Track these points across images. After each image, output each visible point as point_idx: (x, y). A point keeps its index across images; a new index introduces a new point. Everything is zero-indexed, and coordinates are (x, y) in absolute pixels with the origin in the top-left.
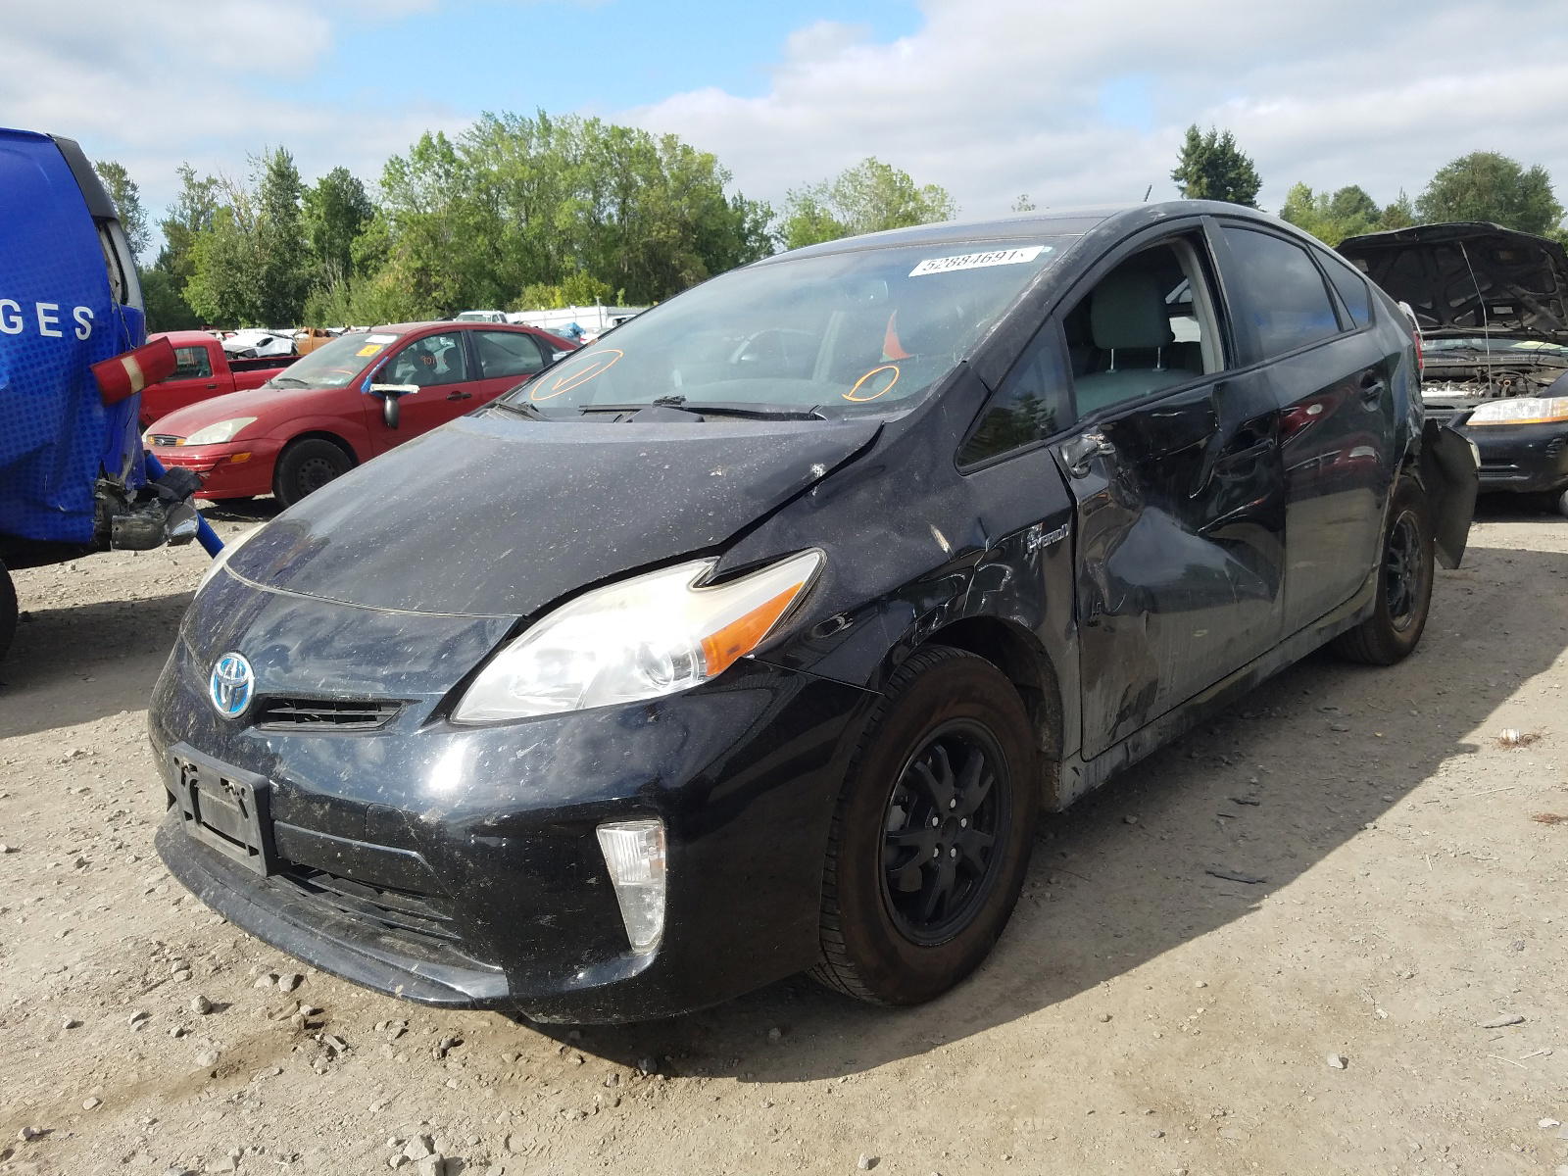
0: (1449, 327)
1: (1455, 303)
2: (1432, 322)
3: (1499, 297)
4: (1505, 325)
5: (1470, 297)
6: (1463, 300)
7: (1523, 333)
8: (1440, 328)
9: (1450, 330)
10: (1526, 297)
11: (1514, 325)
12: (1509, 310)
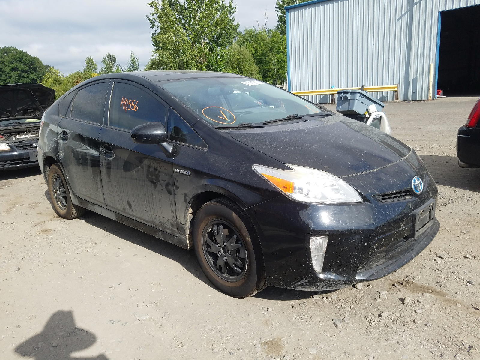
0: (13, 116)
1: (19, 109)
2: (9, 115)
3: (32, 106)
4: (30, 115)
5: (23, 107)
6: (21, 107)
7: (35, 117)
8: (10, 117)
9: (14, 117)
10: (40, 107)
11: (33, 115)
12: (32, 110)
